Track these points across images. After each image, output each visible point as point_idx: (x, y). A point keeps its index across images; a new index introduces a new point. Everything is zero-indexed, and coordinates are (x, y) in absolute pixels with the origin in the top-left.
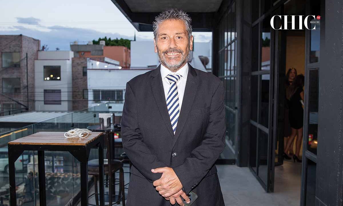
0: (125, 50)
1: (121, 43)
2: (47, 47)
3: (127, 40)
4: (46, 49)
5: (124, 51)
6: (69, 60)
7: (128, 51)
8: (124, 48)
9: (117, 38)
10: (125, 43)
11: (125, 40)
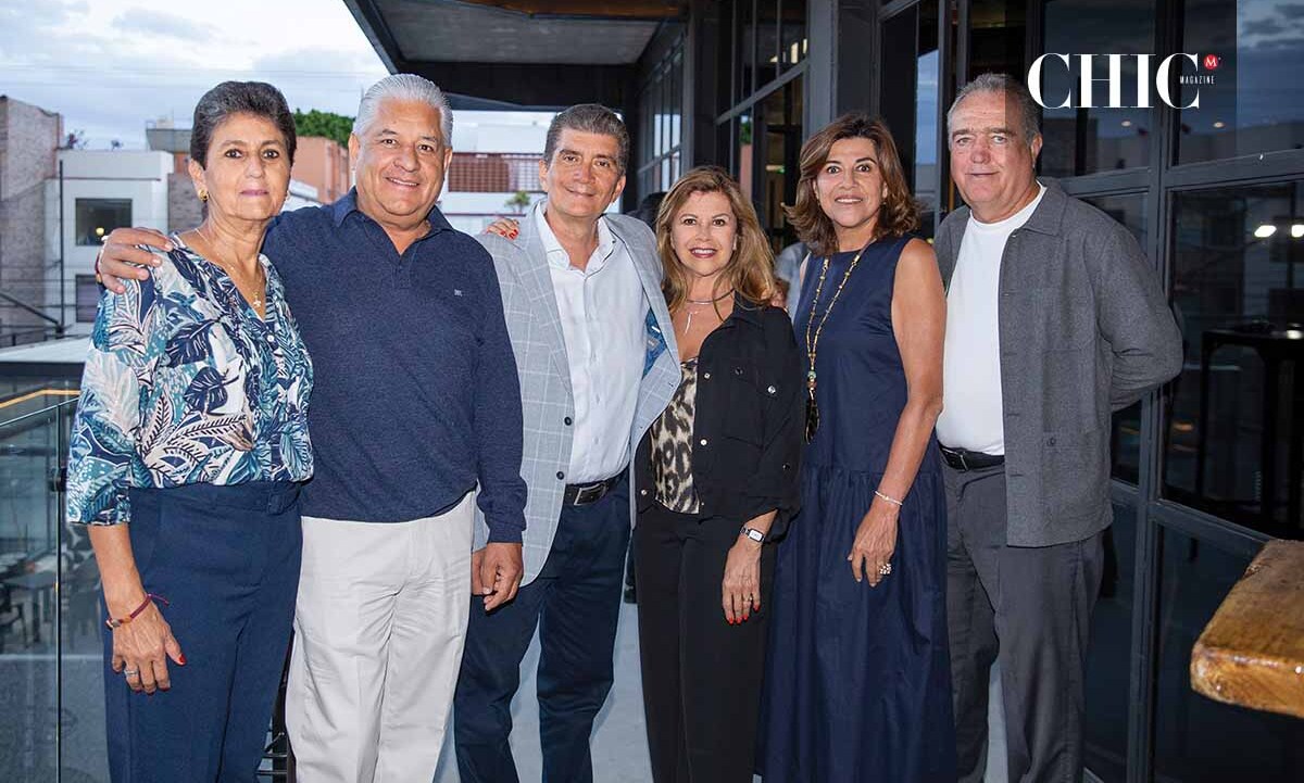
0: (329, 149)
1: (311, 126)
2: (84, 138)
3: (332, 115)
4: (80, 143)
5: (326, 151)
6: (159, 180)
7: (339, 152)
8: (328, 143)
9: (298, 110)
10: (327, 124)
11: (326, 114)
